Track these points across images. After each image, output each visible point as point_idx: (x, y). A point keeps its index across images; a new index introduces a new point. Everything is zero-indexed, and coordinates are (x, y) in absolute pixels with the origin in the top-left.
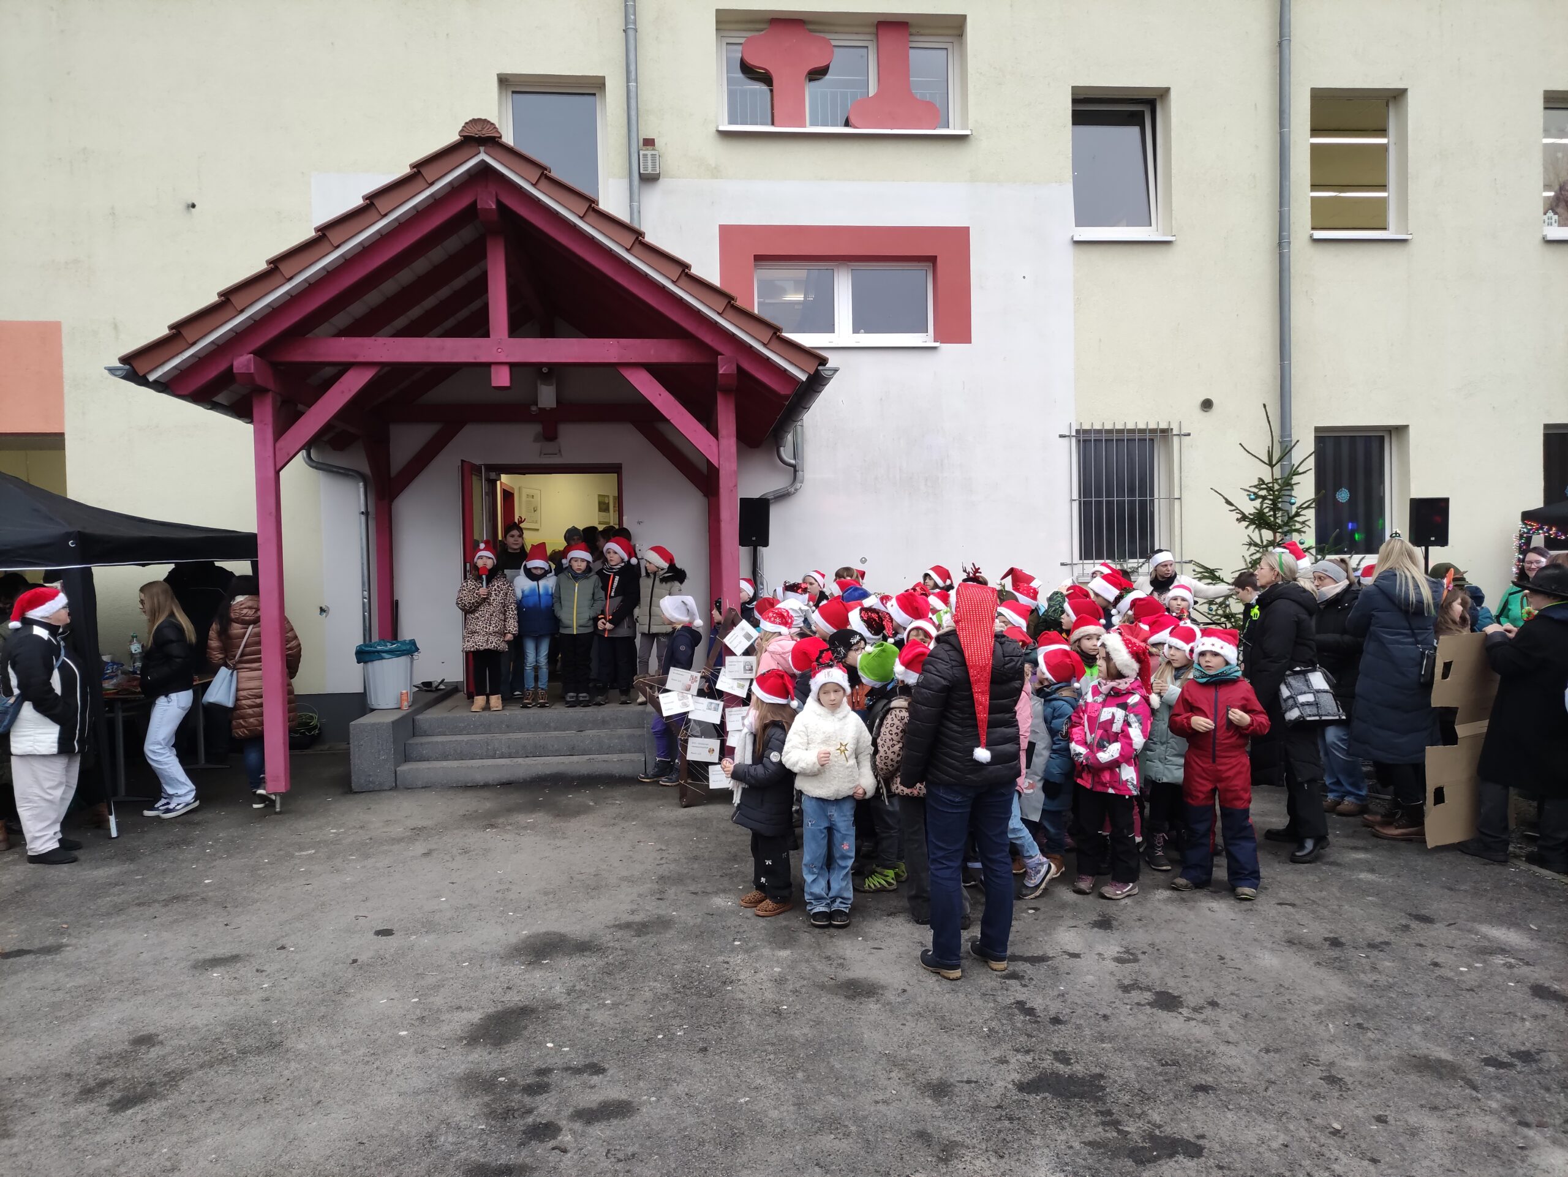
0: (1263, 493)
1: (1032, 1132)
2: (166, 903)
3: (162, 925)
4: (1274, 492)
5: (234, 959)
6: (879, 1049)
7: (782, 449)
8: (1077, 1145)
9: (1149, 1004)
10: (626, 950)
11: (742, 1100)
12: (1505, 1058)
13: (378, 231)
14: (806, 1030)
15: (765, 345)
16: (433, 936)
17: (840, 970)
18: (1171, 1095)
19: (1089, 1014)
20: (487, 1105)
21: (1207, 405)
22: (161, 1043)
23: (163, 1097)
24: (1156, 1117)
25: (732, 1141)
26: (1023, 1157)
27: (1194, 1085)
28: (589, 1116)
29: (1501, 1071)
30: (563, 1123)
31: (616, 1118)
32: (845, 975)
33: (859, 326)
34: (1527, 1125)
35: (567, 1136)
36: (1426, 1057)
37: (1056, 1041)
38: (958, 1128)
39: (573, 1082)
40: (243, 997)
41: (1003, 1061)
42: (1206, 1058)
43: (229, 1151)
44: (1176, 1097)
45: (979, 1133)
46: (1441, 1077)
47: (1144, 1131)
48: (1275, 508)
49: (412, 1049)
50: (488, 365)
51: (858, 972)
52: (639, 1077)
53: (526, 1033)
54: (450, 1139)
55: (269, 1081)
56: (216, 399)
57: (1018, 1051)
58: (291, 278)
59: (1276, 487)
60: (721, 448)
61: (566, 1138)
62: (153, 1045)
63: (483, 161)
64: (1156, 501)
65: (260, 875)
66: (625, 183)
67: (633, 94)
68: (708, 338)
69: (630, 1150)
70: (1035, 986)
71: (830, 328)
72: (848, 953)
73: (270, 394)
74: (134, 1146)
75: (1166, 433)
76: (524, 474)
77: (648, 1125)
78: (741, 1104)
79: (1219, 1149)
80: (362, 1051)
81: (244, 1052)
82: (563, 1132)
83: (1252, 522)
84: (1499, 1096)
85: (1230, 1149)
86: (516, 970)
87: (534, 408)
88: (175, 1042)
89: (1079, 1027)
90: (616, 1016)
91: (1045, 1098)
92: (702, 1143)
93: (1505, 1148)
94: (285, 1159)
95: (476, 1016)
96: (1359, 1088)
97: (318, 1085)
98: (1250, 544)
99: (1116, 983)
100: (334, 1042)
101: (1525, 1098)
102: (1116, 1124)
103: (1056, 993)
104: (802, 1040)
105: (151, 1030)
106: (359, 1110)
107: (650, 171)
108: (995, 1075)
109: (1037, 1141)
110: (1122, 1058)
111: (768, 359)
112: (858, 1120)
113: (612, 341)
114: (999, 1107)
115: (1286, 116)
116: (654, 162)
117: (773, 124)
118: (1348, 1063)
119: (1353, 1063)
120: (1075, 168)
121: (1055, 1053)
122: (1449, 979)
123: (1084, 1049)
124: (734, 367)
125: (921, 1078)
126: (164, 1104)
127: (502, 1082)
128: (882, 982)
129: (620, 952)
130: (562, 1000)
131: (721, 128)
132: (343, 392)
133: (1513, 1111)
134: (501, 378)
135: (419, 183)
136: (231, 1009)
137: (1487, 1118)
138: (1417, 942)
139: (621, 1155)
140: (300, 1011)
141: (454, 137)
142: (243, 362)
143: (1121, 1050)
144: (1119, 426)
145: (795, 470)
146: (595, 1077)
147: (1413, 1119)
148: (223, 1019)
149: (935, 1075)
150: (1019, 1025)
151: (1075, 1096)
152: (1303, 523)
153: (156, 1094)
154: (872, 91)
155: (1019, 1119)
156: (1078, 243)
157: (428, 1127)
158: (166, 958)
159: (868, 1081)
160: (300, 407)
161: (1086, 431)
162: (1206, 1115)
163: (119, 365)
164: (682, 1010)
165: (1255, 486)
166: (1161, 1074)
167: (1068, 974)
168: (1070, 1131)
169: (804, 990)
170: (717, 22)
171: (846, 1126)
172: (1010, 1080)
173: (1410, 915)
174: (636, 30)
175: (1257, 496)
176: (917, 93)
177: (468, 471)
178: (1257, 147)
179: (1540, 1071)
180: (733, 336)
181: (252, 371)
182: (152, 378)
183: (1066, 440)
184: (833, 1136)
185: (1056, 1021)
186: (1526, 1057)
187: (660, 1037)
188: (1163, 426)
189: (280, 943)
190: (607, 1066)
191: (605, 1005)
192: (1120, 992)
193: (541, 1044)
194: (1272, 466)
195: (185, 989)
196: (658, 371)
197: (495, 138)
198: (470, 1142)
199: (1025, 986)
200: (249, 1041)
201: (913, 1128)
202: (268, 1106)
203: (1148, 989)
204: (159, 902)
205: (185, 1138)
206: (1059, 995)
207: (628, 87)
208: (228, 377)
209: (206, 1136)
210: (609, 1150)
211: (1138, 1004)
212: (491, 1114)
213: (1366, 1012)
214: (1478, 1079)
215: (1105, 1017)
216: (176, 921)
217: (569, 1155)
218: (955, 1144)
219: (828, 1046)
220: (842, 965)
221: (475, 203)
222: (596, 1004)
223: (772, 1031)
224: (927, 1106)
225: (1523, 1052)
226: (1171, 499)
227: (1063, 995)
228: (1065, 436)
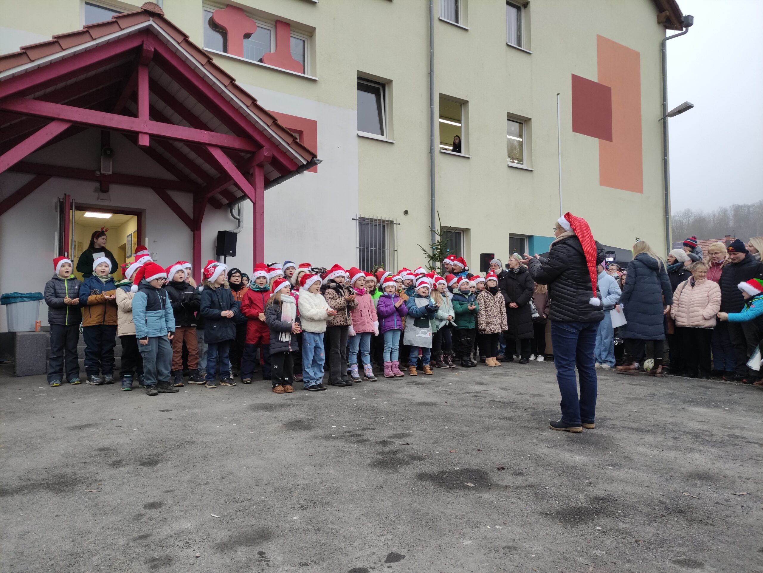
0: (439, 247)
7: (233, 210)
15: (289, 145)
21: (406, 212)
30: (390, 440)
39: (368, 432)
50: (137, 133)
58: (33, 61)
59: (442, 245)
60: (257, 193)
63: (151, 25)
64: (387, 251)
75: (392, 222)
83: (432, 258)
87: (97, 173)
113: (206, 132)
115: (433, 101)
117: (228, 53)
124: (270, 155)
134: (145, 141)
135: (116, 27)
144: (375, 218)
145: (239, 222)
146: (375, 430)
154: (273, 51)
156: (360, 137)
161: (363, 218)
175: (436, 248)
176: (293, 56)
177: (68, 202)
188: (391, 219)
194: (441, 235)
221: (142, 46)
226: (393, 250)
228: (354, 220)
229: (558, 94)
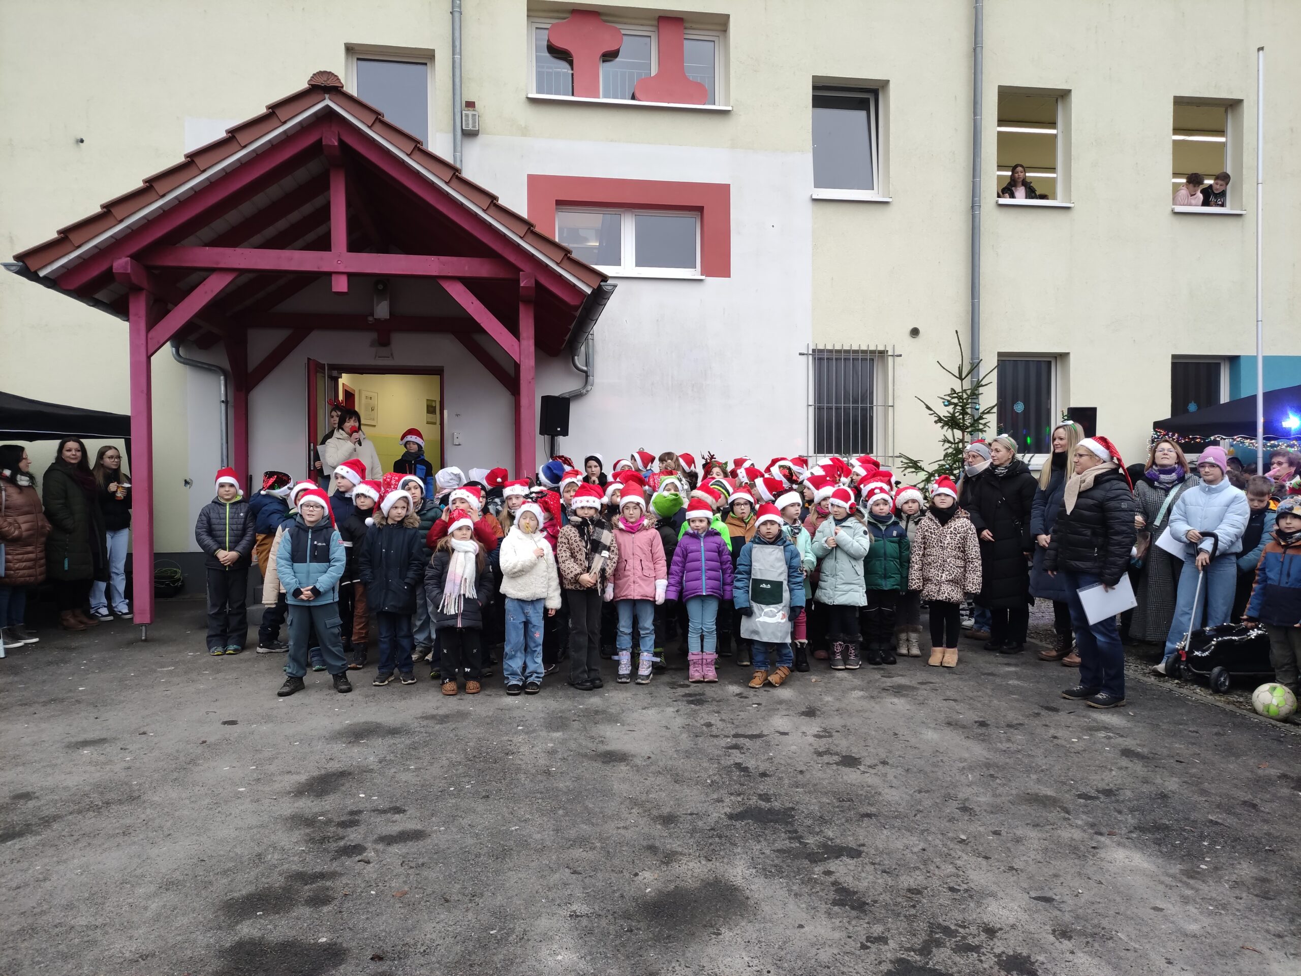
0: (955, 401)
1: (735, 845)
2: (45, 704)
3: (41, 719)
4: (963, 400)
5: (102, 741)
6: (625, 795)
7: (576, 357)
8: (768, 852)
9: (836, 763)
10: (429, 733)
11: (513, 828)
12: (1093, 793)
13: (239, 160)
14: (568, 784)
15: (558, 264)
16: (270, 725)
17: (600, 745)
18: (843, 820)
19: (789, 770)
20: (308, 835)
21: (915, 332)
22: (37, 798)
23: (38, 833)
24: (830, 834)
25: (502, 854)
26: (726, 860)
27: (862, 813)
28: (389, 840)
29: (1089, 801)
30: (369, 845)
31: (412, 841)
32: (602, 748)
33: (641, 262)
34: (1101, 834)
35: (371, 853)
36: (1037, 795)
37: (762, 787)
38: (679, 843)
39: (379, 819)
40: (108, 768)
41: (720, 800)
42: (873, 796)
43: (92, 868)
44: (847, 821)
45: (695, 845)
46: (1045, 806)
47: (820, 842)
48: (964, 413)
49: (249, 800)
50: (329, 274)
51: (614, 746)
52: (432, 815)
53: (343, 788)
54: (276, 857)
55: (128, 821)
56: (98, 296)
57: (732, 794)
58: (163, 196)
59: (965, 396)
60: (522, 347)
61: (370, 854)
62: (31, 800)
63: (328, 106)
64: (875, 408)
65: (126, 685)
66: (451, 136)
67: (457, 65)
68: (512, 258)
69: (421, 861)
70: (751, 753)
71: (617, 262)
72: (608, 734)
73: (144, 292)
74: (12, 865)
75: (882, 354)
76: (362, 374)
77: (437, 845)
78: (512, 831)
79: (874, 853)
80: (207, 801)
81: (108, 803)
82: (368, 851)
83: (946, 424)
84: (1084, 817)
85: (882, 853)
86: (338, 748)
87: (370, 319)
88: (50, 797)
89: (780, 779)
90: (417, 776)
91: (748, 823)
92: (478, 855)
93: (1082, 848)
94: (139, 871)
95: (303, 778)
96: (985, 814)
97: (169, 824)
98: (944, 441)
99: (813, 751)
100: (184, 795)
101: (1103, 818)
102: (799, 838)
103: (766, 757)
104: (564, 789)
105: (29, 789)
106: (202, 839)
107: (470, 127)
108: (712, 809)
109: (739, 850)
110: (810, 797)
111: (561, 276)
112: (601, 839)
113: (433, 258)
114: (713, 829)
115: (979, 106)
116: (474, 121)
117: (573, 95)
118: (979, 799)
119: (982, 799)
120: (814, 141)
121: (760, 795)
122: (1063, 746)
123: (783, 792)
124: (533, 281)
125: (655, 812)
126: (39, 838)
127: (320, 820)
128: (632, 753)
129: (425, 735)
130: (375, 767)
131: (530, 96)
132: (206, 293)
133: (1092, 825)
134: (340, 285)
135: (274, 122)
136: (98, 774)
137: (1073, 831)
138: (1044, 723)
139: (413, 864)
140: (156, 776)
141: (303, 85)
142: (121, 263)
143: (810, 792)
144: (846, 347)
145: (586, 376)
146: (397, 816)
147: (1019, 832)
148: (91, 781)
149: (666, 811)
150: (735, 778)
151: (771, 821)
152: (985, 424)
153: (32, 832)
154: (654, 72)
155: (727, 836)
156: (816, 200)
157: (258, 850)
158: (44, 741)
159: (613, 815)
160: (170, 306)
161: (821, 351)
162: (868, 832)
163: (12, 261)
164: (472, 772)
165: (949, 395)
166: (838, 807)
167: (777, 745)
168: (764, 843)
169: (570, 758)
170: (528, 10)
171: (593, 843)
172: (723, 812)
173: (1042, 707)
174: (461, 13)
175: (950, 403)
176: (691, 76)
177: (314, 368)
178: (956, 130)
179: (1117, 801)
180: (532, 256)
181: (129, 271)
182: (42, 274)
183: (804, 357)
184: (582, 850)
185: (764, 775)
186: (1108, 793)
187: (452, 789)
188: (881, 348)
189: (142, 731)
190: (407, 808)
191: (410, 769)
192: (815, 756)
193: (354, 796)
194: (961, 379)
195: (59, 762)
196: (471, 284)
197: (337, 87)
198: (291, 858)
199: (744, 753)
200: (113, 796)
201: (645, 843)
202: (126, 838)
203: (837, 754)
204: (38, 703)
205: (55, 859)
206: (768, 759)
207: (453, 58)
208: (108, 277)
209: (73, 858)
210: (403, 862)
211: (828, 763)
212: (312, 840)
213: (998, 767)
214: (1071, 807)
215: (801, 772)
216: (53, 716)
217: (371, 865)
218: (675, 853)
219: (585, 793)
220: (602, 742)
221: (320, 140)
222: (402, 769)
223: (542, 785)
224: (658, 829)
225: (1107, 790)
226: (886, 406)
227: (771, 759)
228: (803, 354)
229: (1261, 49)
